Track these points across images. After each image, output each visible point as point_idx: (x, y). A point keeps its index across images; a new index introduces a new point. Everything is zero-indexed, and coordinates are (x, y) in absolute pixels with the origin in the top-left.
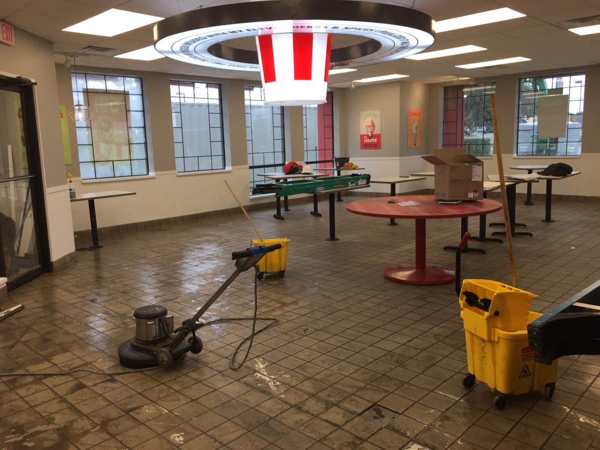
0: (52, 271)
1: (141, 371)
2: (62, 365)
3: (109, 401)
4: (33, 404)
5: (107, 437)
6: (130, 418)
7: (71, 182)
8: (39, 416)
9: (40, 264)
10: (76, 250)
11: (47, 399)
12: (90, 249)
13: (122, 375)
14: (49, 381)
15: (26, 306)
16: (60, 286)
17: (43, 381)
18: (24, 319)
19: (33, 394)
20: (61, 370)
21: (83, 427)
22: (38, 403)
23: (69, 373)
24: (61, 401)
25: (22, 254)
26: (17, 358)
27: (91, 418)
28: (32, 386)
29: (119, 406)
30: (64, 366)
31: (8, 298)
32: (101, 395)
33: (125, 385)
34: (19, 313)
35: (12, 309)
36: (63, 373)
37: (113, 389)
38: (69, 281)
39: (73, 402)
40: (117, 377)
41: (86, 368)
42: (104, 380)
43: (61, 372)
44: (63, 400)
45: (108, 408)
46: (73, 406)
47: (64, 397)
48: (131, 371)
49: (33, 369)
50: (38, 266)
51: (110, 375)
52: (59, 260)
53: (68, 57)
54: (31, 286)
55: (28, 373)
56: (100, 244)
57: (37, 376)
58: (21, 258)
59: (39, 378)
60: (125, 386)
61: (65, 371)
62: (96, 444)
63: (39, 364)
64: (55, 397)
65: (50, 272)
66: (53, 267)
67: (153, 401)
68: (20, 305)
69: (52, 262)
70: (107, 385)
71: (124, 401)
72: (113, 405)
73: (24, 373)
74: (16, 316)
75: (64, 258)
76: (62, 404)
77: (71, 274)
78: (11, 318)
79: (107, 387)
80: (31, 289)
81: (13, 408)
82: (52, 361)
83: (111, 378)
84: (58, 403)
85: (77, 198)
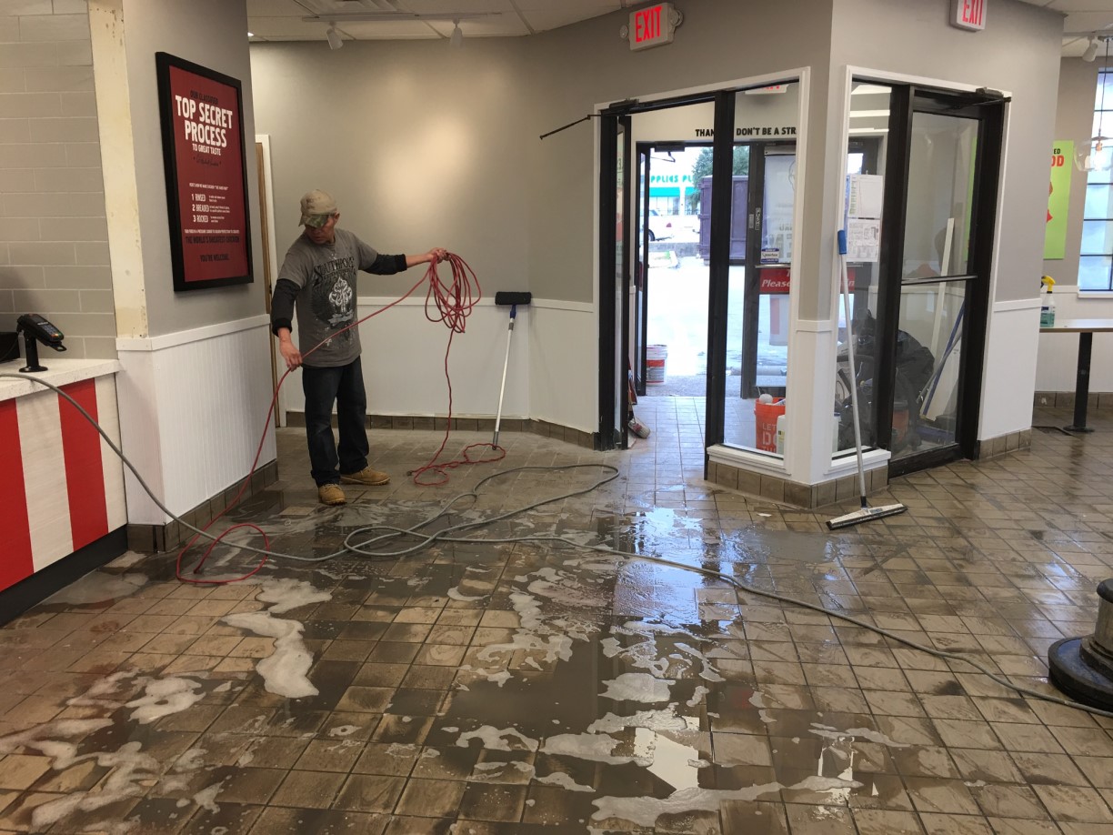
0: (978, 458)
1: (1088, 711)
2: (935, 635)
3: (999, 741)
4: (864, 684)
5: (973, 809)
6: (1031, 796)
7: (1049, 292)
8: (867, 711)
9: (956, 441)
10: (1032, 426)
11: (891, 687)
12: (1066, 432)
13: (1043, 702)
14: (903, 655)
15: (910, 510)
16: (982, 489)
17: (895, 651)
18: (899, 531)
19: (870, 666)
20: (931, 644)
21: (934, 768)
22: (873, 686)
23: (943, 656)
24: (912, 701)
25: (932, 416)
26: (866, 595)
27: (954, 757)
28: (874, 653)
29: (1017, 762)
30: (938, 640)
31: (886, 488)
32: (988, 722)
33: (1043, 724)
34: (895, 518)
35: (886, 508)
36: (934, 651)
37: (1017, 722)
38: (1004, 484)
39: (933, 713)
40: (1031, 702)
41: (976, 659)
42: (1005, 695)
43: (930, 648)
44: (916, 700)
45: (994, 753)
46: (930, 719)
47: (920, 696)
48: (1066, 702)
49: (885, 622)
50: (953, 443)
51: (1019, 692)
52: (994, 440)
53: (1096, 41)
54: (930, 476)
55: (874, 627)
56: (1088, 426)
57: (886, 638)
58: (930, 422)
59: (889, 643)
60: (1042, 726)
61: (937, 649)
62: (946, 811)
63: (898, 617)
64: (905, 688)
65: (972, 459)
66: (979, 449)
67: (1093, 786)
68: (900, 505)
69: (979, 441)
70: (1006, 709)
71: (1031, 756)
72: (1005, 753)
73: (868, 624)
74: (889, 521)
75: (1005, 438)
76: (911, 706)
77: (1010, 472)
78: (880, 522)
79: (1005, 712)
80: (930, 481)
81: (831, 676)
82: (920, 620)
83: (1020, 699)
84: (907, 701)
85: (1056, 326)
